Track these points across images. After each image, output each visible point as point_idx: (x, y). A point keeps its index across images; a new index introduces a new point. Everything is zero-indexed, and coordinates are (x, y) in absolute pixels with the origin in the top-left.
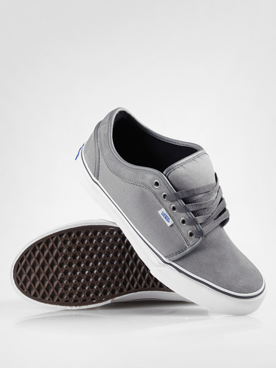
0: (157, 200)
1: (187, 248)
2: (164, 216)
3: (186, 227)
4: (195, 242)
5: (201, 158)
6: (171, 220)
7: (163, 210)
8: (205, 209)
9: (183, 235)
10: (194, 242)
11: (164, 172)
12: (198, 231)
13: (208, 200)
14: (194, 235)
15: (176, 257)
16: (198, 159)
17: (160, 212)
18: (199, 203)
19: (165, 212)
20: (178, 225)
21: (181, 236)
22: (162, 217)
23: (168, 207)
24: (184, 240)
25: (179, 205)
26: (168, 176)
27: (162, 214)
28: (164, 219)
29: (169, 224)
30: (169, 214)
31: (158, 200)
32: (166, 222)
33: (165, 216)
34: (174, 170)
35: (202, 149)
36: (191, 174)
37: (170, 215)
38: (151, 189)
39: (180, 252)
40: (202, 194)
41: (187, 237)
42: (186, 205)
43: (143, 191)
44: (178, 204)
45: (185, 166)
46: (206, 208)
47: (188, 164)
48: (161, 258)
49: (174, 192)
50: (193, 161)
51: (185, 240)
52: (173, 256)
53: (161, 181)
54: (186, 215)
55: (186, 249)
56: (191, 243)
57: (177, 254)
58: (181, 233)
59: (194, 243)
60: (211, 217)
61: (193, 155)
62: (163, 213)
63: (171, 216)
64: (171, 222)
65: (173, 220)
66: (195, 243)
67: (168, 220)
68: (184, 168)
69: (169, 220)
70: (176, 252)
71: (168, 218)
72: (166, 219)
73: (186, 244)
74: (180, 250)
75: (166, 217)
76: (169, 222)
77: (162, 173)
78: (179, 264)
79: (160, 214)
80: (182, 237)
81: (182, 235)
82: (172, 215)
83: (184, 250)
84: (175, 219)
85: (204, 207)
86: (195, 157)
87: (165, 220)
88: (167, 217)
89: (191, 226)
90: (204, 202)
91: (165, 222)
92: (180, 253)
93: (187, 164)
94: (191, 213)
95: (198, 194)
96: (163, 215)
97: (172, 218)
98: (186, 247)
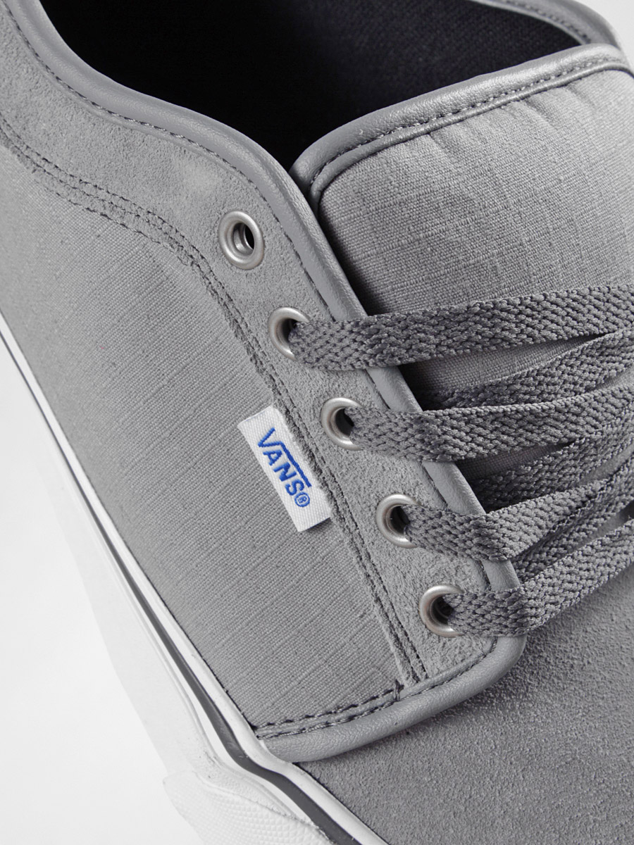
0: (240, 347)
1: (403, 693)
2: (273, 461)
3: (410, 559)
4: (461, 666)
5: (583, 96)
6: (316, 493)
7: (273, 417)
8: (561, 445)
9: (387, 607)
10: (455, 663)
11: (304, 164)
12: (492, 598)
13: (588, 389)
14: (463, 618)
15: (320, 742)
16: (562, 101)
17: (252, 429)
18: (521, 407)
19: (284, 434)
20: (364, 533)
21: (377, 607)
22: (264, 461)
23: (304, 404)
24: (387, 635)
25: (377, 405)
26: (322, 192)
27: (261, 445)
28: (274, 478)
29: (303, 519)
30: (306, 448)
31: (249, 348)
32: (288, 501)
33: (283, 459)
34: (374, 154)
35: (609, 38)
36: (493, 193)
37: (312, 457)
38: (205, 269)
39: (352, 711)
40: (550, 344)
41: (410, 624)
42: (429, 414)
43: (159, 268)
44: (373, 397)
45: (458, 132)
46: (571, 441)
47: (481, 124)
48: (224, 729)
49: (352, 312)
50: (522, 106)
51: (397, 639)
52: (301, 731)
53: (269, 220)
54: (421, 479)
55: (396, 700)
56: (435, 665)
57: (328, 725)
58: (379, 588)
59: (453, 670)
60: (598, 500)
61: (538, 65)
62: (270, 440)
63: (317, 470)
64: (318, 507)
65: (331, 497)
66: (461, 672)
67: (298, 491)
68: (452, 148)
69: (306, 489)
70: (330, 707)
71: (298, 477)
72: (289, 481)
73: (400, 668)
74: (358, 701)
75: (287, 467)
76: (304, 501)
77: (288, 163)
78: (338, 791)
79: (253, 443)
80: (380, 620)
81: (378, 600)
82: (330, 465)
83: (378, 702)
84: (347, 488)
85: (557, 433)
86: (547, 79)
87: (279, 486)
88: (292, 469)
89: (444, 559)
90: (559, 402)
91: (275, 498)
92: (351, 718)
93: (472, 121)
94: (457, 472)
95: (526, 346)
96: (269, 454)
97: (324, 484)
98: (400, 687)
